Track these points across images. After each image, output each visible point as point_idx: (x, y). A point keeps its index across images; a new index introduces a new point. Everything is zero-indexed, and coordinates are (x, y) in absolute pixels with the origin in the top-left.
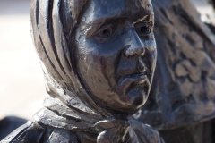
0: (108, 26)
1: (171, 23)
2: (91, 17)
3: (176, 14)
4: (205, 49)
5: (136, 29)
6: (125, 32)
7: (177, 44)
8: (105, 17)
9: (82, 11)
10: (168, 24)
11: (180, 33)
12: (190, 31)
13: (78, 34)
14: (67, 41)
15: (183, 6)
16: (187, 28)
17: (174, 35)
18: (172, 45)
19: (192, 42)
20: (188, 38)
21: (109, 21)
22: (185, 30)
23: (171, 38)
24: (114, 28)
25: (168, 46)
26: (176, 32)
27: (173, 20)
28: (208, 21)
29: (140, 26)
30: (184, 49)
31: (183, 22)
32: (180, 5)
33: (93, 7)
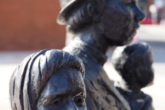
0: (57, 99)
1: (96, 90)
2: (47, 93)
3: (99, 84)
4: (117, 106)
5: (75, 101)
6: (68, 103)
7: (100, 103)
8: (56, 93)
9: (42, 89)
10: (94, 91)
11: (101, 96)
12: (108, 94)
13: (39, 104)
14: (32, 107)
15: (104, 79)
16: (106, 92)
17: (98, 97)
18: (96, 103)
19: (109, 101)
20: (107, 99)
21: (58, 96)
22: (105, 94)
23: (96, 99)
24: (61, 100)
25: (94, 104)
26: (99, 95)
27: (97, 88)
28: (119, 86)
29: (77, 99)
30: (104, 106)
31: (103, 89)
32: (102, 79)
33: (48, 87)
